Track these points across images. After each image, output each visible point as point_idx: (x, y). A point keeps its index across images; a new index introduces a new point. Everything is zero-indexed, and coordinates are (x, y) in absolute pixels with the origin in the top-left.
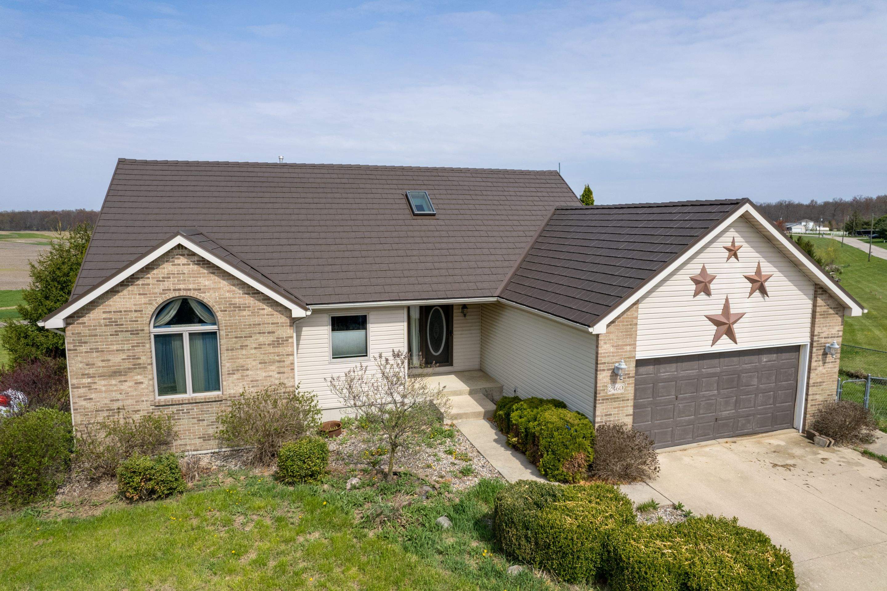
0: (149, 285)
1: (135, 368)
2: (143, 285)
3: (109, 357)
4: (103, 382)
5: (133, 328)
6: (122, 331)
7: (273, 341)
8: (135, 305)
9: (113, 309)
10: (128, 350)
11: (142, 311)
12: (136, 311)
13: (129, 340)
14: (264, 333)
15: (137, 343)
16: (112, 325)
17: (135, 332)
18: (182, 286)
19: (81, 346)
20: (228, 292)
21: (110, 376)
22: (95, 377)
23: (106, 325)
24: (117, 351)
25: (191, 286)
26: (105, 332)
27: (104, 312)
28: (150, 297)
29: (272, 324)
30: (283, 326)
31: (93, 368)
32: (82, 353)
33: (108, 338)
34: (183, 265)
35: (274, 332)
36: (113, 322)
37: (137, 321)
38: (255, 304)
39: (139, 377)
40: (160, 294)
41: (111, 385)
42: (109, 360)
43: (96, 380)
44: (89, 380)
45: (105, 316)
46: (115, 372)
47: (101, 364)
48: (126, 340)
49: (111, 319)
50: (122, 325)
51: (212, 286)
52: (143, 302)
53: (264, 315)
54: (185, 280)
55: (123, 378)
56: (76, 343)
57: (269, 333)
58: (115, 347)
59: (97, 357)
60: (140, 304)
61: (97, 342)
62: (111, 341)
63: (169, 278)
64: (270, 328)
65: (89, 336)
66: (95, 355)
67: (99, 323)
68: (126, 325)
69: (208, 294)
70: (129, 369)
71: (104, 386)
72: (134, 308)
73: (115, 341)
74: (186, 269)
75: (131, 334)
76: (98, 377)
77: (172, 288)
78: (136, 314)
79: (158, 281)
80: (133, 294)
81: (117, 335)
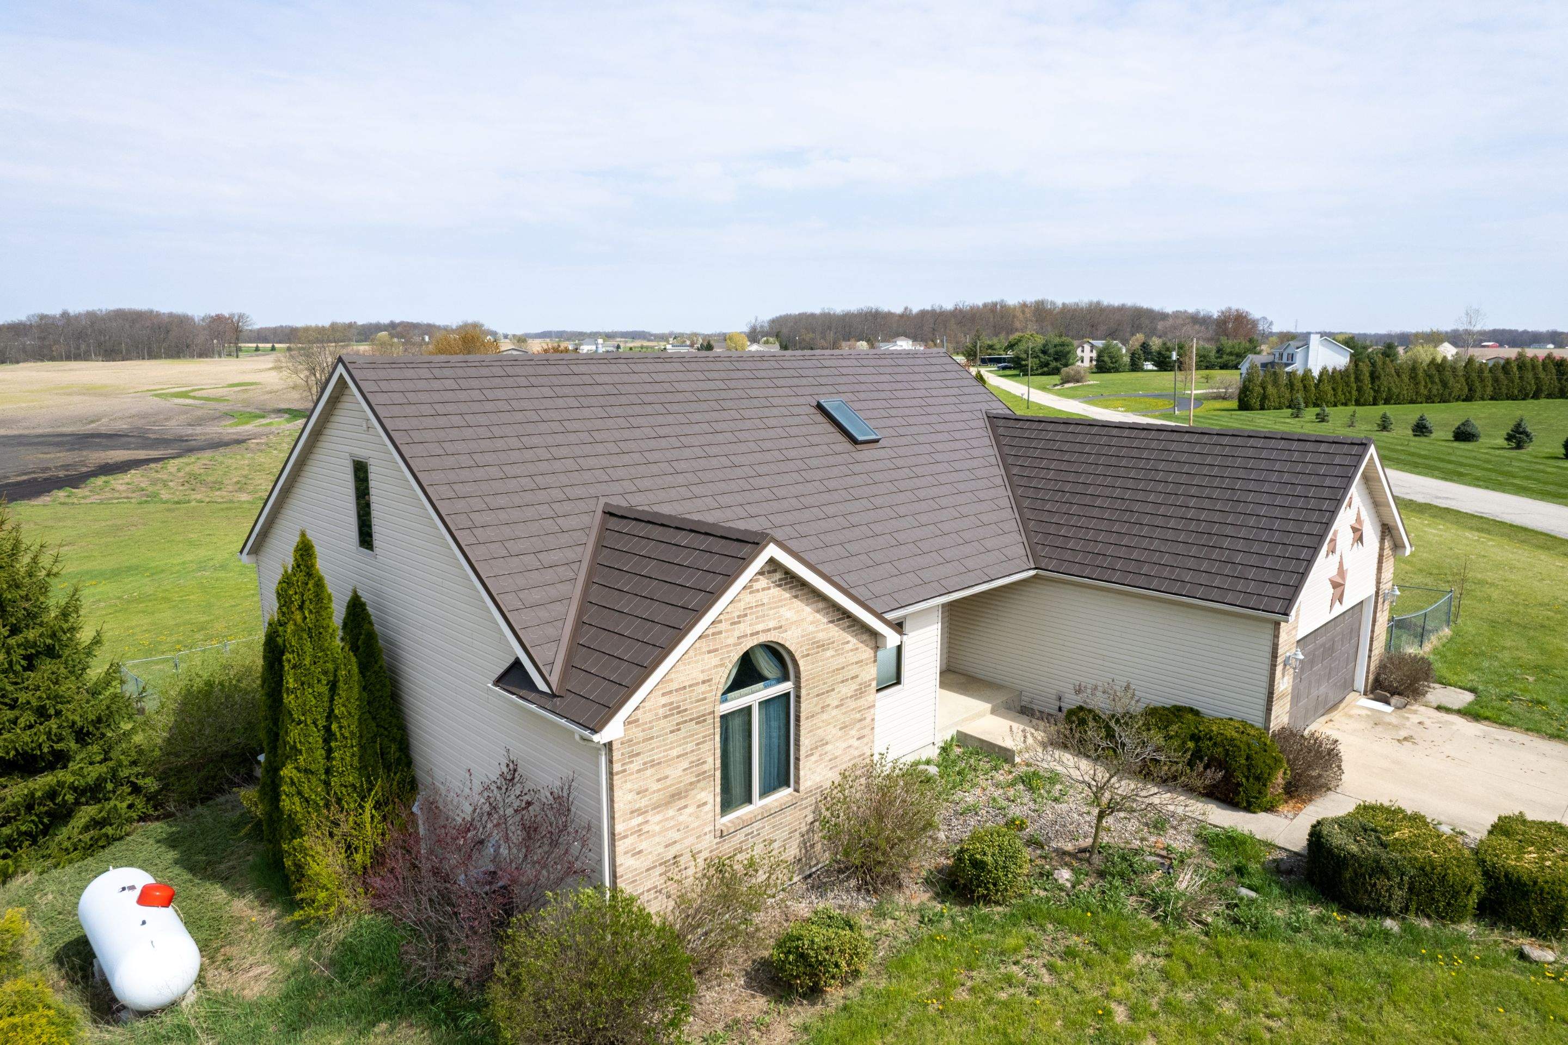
0: (720, 633)
1: (699, 781)
2: (713, 634)
3: (668, 771)
4: (658, 817)
5: (699, 712)
6: (686, 722)
7: (856, 690)
10: (693, 751)
12: (704, 682)
13: (693, 735)
14: (847, 680)
16: (673, 714)
17: (701, 718)
18: (760, 627)
19: (632, 762)
21: (667, 804)
22: (647, 812)
23: (665, 717)
24: (678, 757)
25: (770, 625)
27: (663, 695)
28: (722, 654)
29: (856, 663)
30: (867, 664)
31: (645, 796)
32: (632, 774)
33: (667, 739)
34: (767, 589)
35: (857, 677)
37: (705, 698)
39: (704, 796)
40: (736, 645)
41: (667, 819)
42: (667, 777)
43: (649, 816)
44: (640, 819)
46: (673, 796)
47: (656, 787)
49: (672, 703)
50: (686, 710)
51: (794, 619)
52: (713, 664)
53: (848, 652)
54: (765, 615)
55: (682, 803)
56: (624, 759)
57: (852, 678)
58: (674, 753)
59: (652, 775)
60: (710, 669)
61: (653, 749)
62: (671, 743)
64: (854, 671)
65: (643, 741)
66: (649, 772)
67: (656, 714)
68: (691, 709)
69: (790, 633)
70: (691, 784)
71: (659, 823)
72: (702, 677)
73: (676, 741)
75: (697, 723)
76: (652, 809)
80: (700, 654)
81: (679, 730)
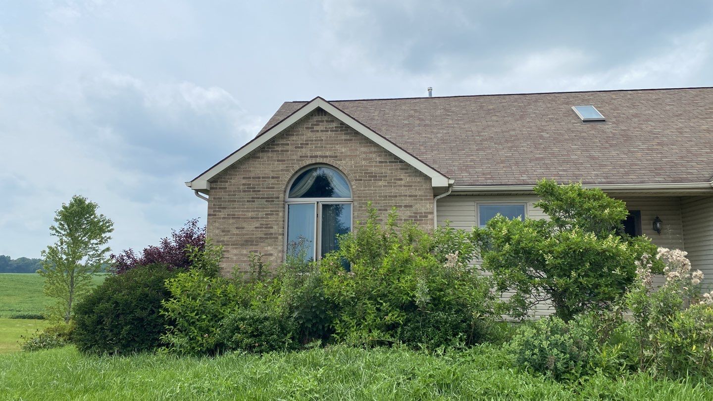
0: (287, 151)
1: (267, 238)
2: (282, 151)
3: (245, 225)
4: (235, 251)
5: (269, 194)
6: (258, 198)
7: (410, 216)
8: (272, 171)
9: (252, 175)
10: (262, 218)
11: (279, 177)
12: (273, 178)
13: (264, 208)
14: (401, 206)
15: (271, 211)
16: (250, 191)
17: (270, 200)
18: (319, 153)
19: (220, 211)
20: (364, 159)
21: (242, 245)
22: (228, 245)
23: (244, 191)
24: (252, 218)
25: (328, 154)
26: (243, 198)
27: (244, 178)
28: (287, 164)
29: (410, 196)
30: (422, 200)
31: (228, 235)
32: (220, 218)
33: (245, 204)
34: (322, 131)
35: (411, 206)
36: (250, 188)
37: (273, 188)
38: (392, 173)
39: (269, 248)
40: (297, 160)
41: (242, 255)
42: (243, 228)
43: (230, 248)
45: (244, 181)
46: (246, 241)
47: (235, 231)
48: (261, 208)
49: (250, 184)
50: (259, 191)
51: (349, 153)
52: (281, 168)
53: (401, 186)
54: (322, 147)
55: (254, 248)
56: (215, 208)
57: (406, 206)
58: (250, 214)
59: (233, 223)
60: (278, 171)
61: (235, 208)
62: (247, 208)
63: (307, 144)
64: (408, 201)
65: (229, 201)
66: (231, 221)
67: (239, 188)
68: (262, 191)
69: (344, 162)
70: (261, 238)
71: (236, 255)
72: (272, 175)
73: (251, 208)
74: (324, 136)
75: (266, 201)
76: (232, 245)
77: (309, 155)
78: (273, 181)
79: (296, 147)
80: (272, 161)
81: (254, 201)
